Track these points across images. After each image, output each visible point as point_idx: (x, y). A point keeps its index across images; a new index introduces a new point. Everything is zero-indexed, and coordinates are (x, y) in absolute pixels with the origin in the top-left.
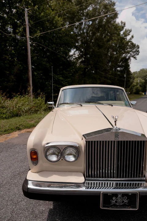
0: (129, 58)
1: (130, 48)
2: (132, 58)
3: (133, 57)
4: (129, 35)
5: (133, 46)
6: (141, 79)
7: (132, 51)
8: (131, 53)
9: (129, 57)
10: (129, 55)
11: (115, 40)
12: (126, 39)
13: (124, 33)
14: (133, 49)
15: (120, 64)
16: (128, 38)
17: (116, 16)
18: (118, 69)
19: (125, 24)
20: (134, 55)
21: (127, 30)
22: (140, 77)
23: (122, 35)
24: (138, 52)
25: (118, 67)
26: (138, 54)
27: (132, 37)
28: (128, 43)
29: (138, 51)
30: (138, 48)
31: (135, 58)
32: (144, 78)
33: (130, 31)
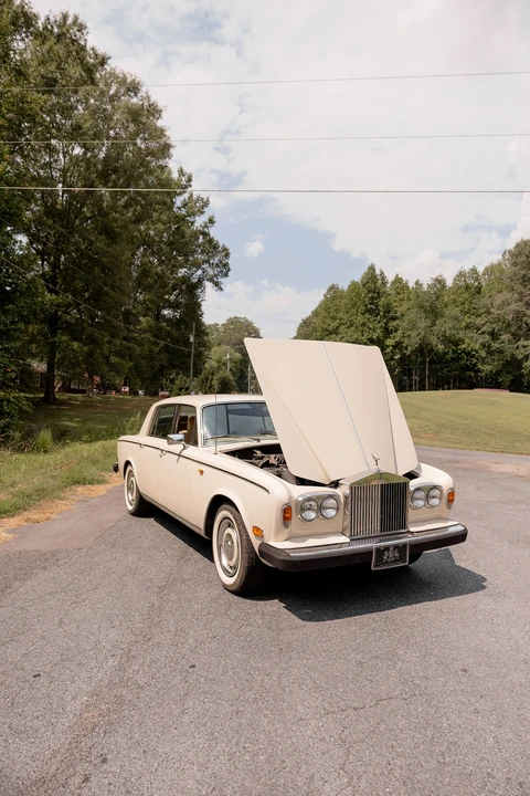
0: (200, 281)
1: (203, 252)
2: (208, 285)
3: (211, 280)
4: (202, 213)
5: (212, 246)
6: (232, 351)
7: (208, 262)
8: (205, 266)
9: (199, 279)
10: (200, 272)
11: (159, 220)
12: (193, 223)
13: (185, 205)
14: (212, 257)
15: (172, 298)
16: (199, 221)
17: (165, 149)
18: (166, 312)
19: (190, 180)
20: (216, 276)
21: (195, 197)
22: (228, 343)
23: (179, 208)
24: (225, 269)
25: (164, 308)
26: (226, 275)
27: (211, 221)
28: (195, 235)
29: (226, 265)
30: (227, 255)
31: (217, 284)
32: (238, 347)
33: (206, 204)
